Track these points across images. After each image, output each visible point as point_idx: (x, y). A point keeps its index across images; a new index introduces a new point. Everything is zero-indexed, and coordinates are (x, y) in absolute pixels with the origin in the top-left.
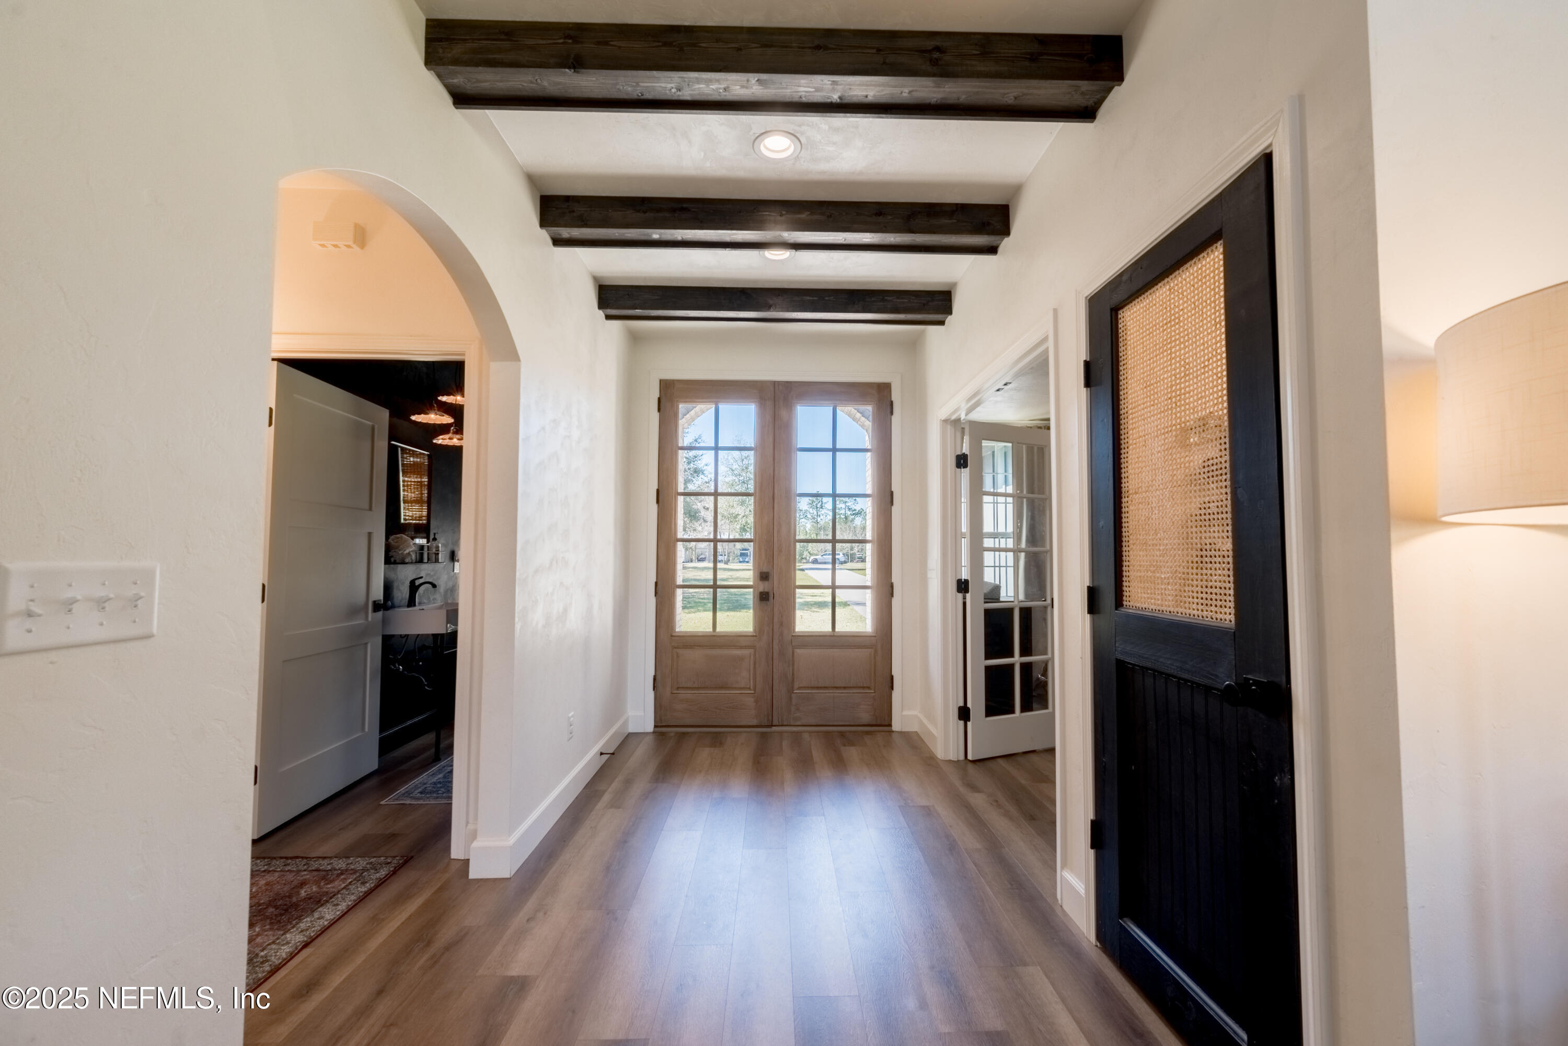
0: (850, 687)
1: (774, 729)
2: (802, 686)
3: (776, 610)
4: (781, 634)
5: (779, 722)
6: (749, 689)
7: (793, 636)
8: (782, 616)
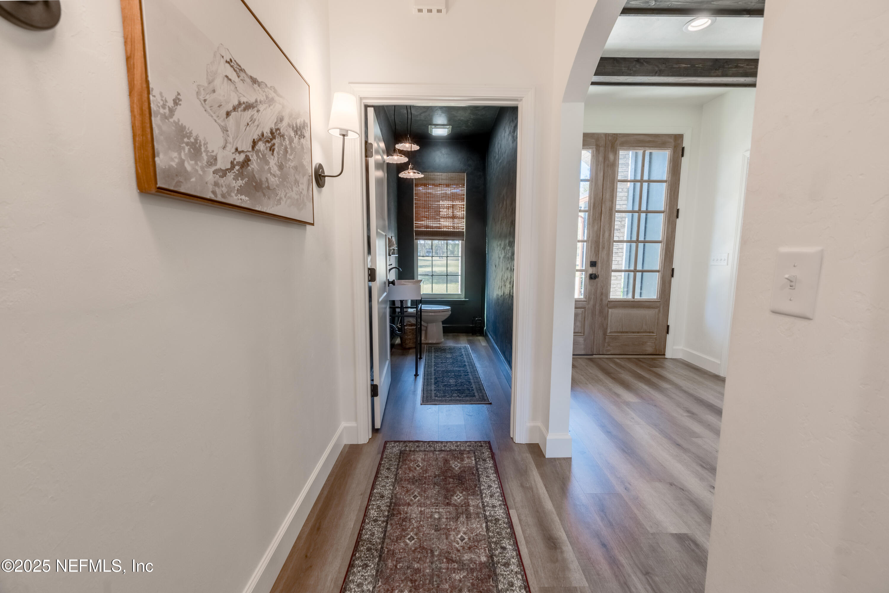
0: (641, 332)
1: (594, 356)
2: (612, 331)
3: (599, 285)
4: (601, 300)
5: (597, 353)
6: (581, 333)
7: (609, 301)
8: (602, 289)
